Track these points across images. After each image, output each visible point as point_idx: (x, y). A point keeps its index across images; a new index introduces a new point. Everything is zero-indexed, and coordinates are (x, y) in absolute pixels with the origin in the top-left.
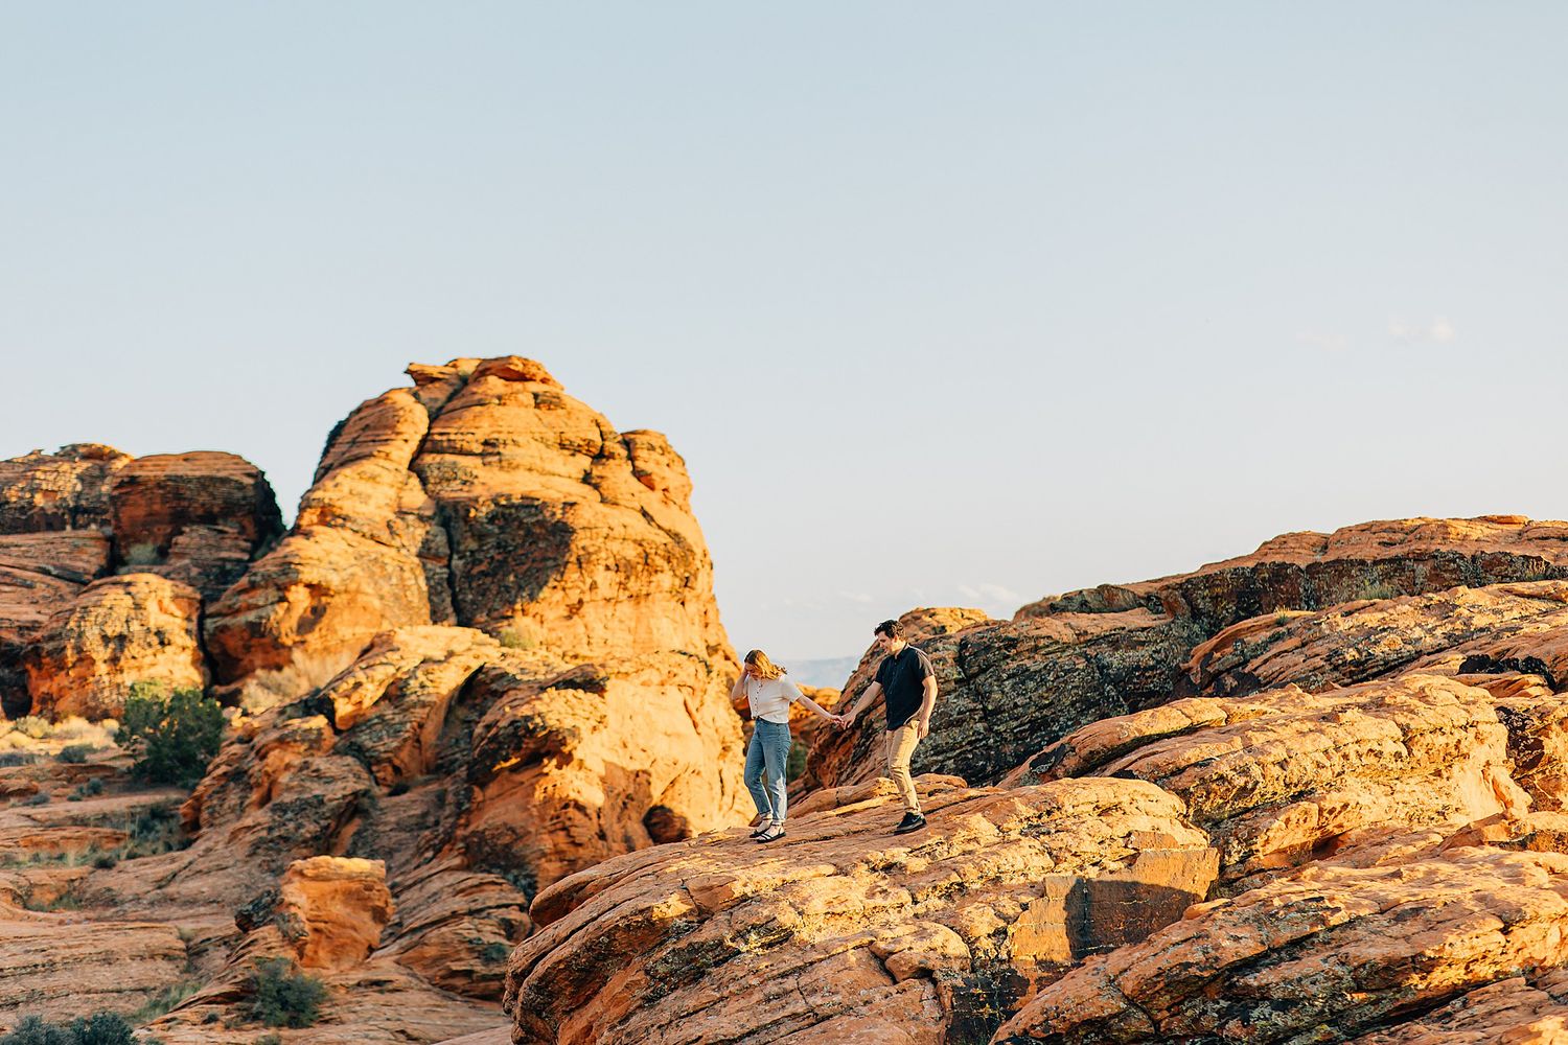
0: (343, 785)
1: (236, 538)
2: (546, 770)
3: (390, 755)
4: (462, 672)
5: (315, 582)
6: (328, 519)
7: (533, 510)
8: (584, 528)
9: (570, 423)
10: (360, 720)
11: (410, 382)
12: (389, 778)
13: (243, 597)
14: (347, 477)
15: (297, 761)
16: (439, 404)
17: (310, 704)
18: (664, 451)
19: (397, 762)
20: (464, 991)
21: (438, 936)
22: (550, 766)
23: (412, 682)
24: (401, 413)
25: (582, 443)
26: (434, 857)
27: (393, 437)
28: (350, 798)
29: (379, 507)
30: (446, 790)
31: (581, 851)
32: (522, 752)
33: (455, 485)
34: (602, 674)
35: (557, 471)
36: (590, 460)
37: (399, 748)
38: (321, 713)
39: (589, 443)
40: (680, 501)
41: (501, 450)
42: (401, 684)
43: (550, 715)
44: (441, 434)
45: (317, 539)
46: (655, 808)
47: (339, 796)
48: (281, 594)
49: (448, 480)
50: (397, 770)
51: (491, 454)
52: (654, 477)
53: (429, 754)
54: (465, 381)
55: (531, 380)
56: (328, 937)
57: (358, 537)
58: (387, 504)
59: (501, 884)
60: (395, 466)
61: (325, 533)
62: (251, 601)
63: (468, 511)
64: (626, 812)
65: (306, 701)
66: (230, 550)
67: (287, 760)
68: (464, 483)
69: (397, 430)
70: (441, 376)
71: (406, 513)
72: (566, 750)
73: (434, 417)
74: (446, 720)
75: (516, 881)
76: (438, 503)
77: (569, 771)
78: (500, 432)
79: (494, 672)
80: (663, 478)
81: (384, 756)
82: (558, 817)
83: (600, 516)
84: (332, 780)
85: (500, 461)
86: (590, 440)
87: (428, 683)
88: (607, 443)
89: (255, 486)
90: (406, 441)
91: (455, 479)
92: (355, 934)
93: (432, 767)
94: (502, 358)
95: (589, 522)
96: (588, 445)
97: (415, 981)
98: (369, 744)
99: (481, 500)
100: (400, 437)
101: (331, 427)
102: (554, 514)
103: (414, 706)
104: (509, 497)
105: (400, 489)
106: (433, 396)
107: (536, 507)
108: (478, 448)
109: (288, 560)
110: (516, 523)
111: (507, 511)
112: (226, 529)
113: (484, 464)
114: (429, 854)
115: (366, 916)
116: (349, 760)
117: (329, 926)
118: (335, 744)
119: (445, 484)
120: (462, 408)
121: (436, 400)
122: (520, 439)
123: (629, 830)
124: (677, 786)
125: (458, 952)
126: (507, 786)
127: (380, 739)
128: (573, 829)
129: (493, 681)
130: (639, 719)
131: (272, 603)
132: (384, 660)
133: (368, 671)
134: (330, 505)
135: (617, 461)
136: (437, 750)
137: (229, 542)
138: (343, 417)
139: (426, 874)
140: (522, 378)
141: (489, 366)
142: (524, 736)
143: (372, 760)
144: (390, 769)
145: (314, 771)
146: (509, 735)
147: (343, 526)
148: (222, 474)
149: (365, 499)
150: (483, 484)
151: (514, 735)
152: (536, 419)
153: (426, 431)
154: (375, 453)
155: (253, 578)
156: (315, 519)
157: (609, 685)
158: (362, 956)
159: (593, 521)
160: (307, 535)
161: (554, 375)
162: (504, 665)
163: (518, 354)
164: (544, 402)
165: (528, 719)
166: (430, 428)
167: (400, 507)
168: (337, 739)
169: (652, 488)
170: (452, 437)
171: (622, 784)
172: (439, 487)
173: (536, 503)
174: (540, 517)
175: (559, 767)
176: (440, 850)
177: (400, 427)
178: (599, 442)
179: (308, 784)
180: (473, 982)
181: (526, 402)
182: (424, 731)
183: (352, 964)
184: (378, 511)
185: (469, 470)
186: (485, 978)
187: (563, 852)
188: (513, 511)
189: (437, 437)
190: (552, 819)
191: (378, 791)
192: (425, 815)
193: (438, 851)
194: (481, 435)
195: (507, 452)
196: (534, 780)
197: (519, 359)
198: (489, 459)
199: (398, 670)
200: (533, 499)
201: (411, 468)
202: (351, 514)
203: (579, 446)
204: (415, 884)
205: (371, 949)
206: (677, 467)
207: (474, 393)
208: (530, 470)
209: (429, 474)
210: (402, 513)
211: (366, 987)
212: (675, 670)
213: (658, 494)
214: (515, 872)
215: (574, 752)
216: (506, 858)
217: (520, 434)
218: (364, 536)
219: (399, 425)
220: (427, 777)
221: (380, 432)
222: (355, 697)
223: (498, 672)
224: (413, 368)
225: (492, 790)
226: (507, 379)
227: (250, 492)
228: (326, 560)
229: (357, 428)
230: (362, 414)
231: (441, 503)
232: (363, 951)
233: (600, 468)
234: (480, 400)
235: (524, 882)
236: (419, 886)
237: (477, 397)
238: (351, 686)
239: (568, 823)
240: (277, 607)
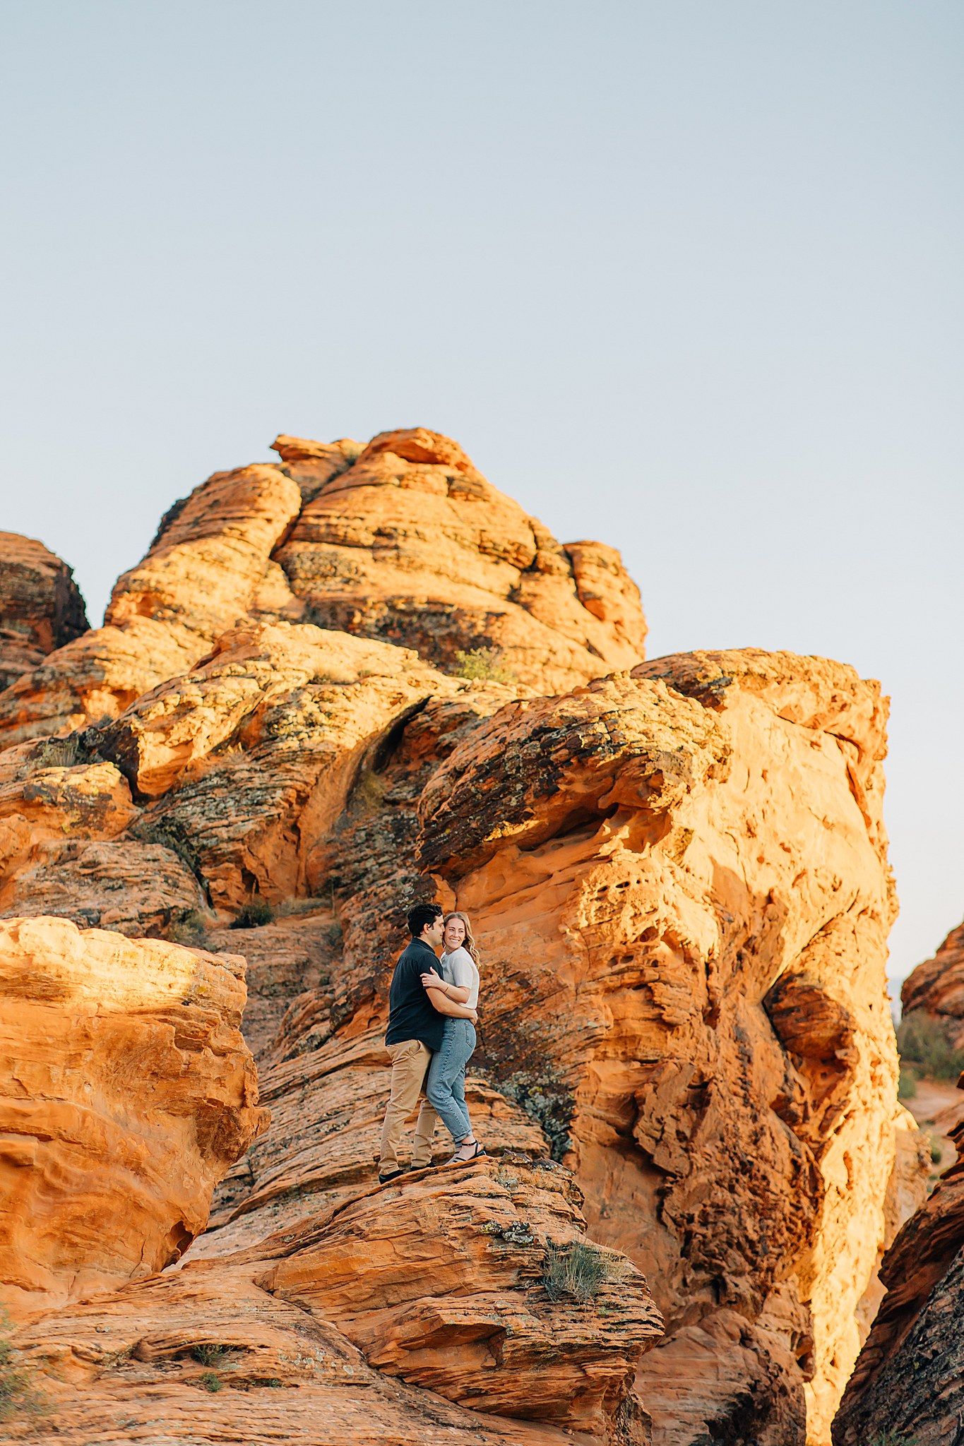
0: (145, 893)
1: (26, 647)
2: (605, 850)
3: (239, 846)
4: (386, 705)
5: (127, 687)
6: (153, 610)
7: (444, 619)
8: (515, 647)
9: (494, 519)
10: (183, 776)
11: (275, 457)
12: (234, 894)
13: (21, 703)
14: (184, 558)
15: (54, 843)
16: (316, 485)
17: (90, 743)
18: (619, 571)
19: (251, 864)
20: (470, 1394)
21: (397, 1211)
22: (614, 838)
23: (291, 712)
24: (265, 485)
25: (509, 548)
26: (332, 1034)
27: (252, 513)
28: (155, 920)
29: (227, 602)
30: (347, 922)
31: (672, 1042)
32: (557, 802)
33: (334, 583)
34: (714, 672)
35: (474, 580)
36: (517, 573)
37: (257, 836)
38: (111, 758)
39: (519, 548)
40: (635, 641)
41: (400, 542)
42: (268, 716)
43: (627, 719)
44: (318, 517)
45: (136, 631)
46: (789, 977)
47: (133, 913)
48: (77, 701)
49: (324, 576)
50: (249, 879)
51: (386, 547)
52: (604, 602)
53: (312, 858)
54: (351, 462)
55: (443, 463)
56: (48, 1188)
57: (193, 637)
58: (237, 599)
59: (491, 1102)
60: (253, 550)
61: (147, 625)
62: (32, 708)
63: (351, 615)
64: (740, 976)
65: (83, 738)
66: (15, 660)
67: (34, 840)
68: (347, 582)
69: (257, 506)
70: (320, 454)
71: (263, 612)
72: (657, 803)
73: (308, 498)
74: (350, 798)
75: (523, 1098)
76: (308, 605)
77: (656, 857)
78: (399, 520)
79: (449, 712)
80: (617, 605)
81: (231, 847)
82: (628, 958)
83: (538, 634)
84: (120, 884)
85: (398, 558)
86: (520, 546)
87: (322, 718)
88: (543, 553)
89: (57, 580)
90: (269, 521)
91: (334, 575)
92: (135, 1183)
93: (318, 884)
94: (406, 431)
95: (523, 639)
96: (517, 551)
97: (319, 1353)
98: (199, 823)
99: (370, 602)
100: (261, 515)
101: (167, 507)
102: (473, 626)
103: (293, 757)
104: (409, 600)
105: (258, 582)
106: (308, 474)
107: (448, 616)
108: (369, 540)
109: (90, 653)
110: (419, 636)
111: (407, 619)
112: (13, 633)
113: (375, 560)
114: (322, 1029)
115: (179, 1131)
116: (158, 851)
117: (53, 1151)
118: (134, 821)
119: (319, 582)
120: (348, 487)
121: (312, 479)
122: (428, 532)
123: (741, 1015)
124: (834, 937)
125: (456, 1265)
126: (511, 882)
127: (223, 814)
128: (659, 988)
129: (444, 728)
130: (777, 779)
131: (63, 714)
132: (240, 669)
133: (210, 687)
134: (157, 590)
135: (555, 578)
136: (331, 851)
137: (14, 650)
138: (185, 494)
139: (316, 1069)
140: (431, 459)
141: (386, 440)
142: (567, 763)
143: (204, 855)
144: (237, 876)
145: (84, 866)
146: (527, 762)
147: (172, 620)
148: (14, 559)
149: (207, 587)
150: (373, 584)
151: (542, 760)
152: (449, 511)
153: (296, 512)
154: (226, 530)
155: (38, 676)
156: (134, 607)
157: (731, 695)
158: (152, 1255)
159: (528, 639)
160: (121, 626)
161: (473, 460)
162: (468, 699)
163: (428, 427)
164: (460, 489)
165: (573, 724)
166: (301, 510)
167: (255, 605)
168: (137, 811)
169: (600, 617)
170: (333, 521)
171: (743, 911)
172: (311, 585)
173: (448, 610)
174: (453, 629)
175: (636, 845)
176: (347, 1019)
177: (262, 503)
178: (532, 550)
179: (72, 888)
180: (500, 1365)
181: (436, 487)
182: (309, 811)
183: (120, 1279)
184: (224, 607)
185: (354, 565)
186: (536, 1356)
187: (634, 1039)
188: (415, 619)
189: (312, 521)
190: (614, 961)
191: (207, 915)
192: (302, 967)
193: (341, 1021)
194: (374, 522)
195: (409, 546)
196: (579, 870)
197: (428, 433)
198: (383, 553)
199: (265, 688)
200: (443, 604)
201: (273, 556)
202: (186, 605)
203: (505, 551)
204: (287, 1089)
205: (183, 1236)
206: (631, 596)
207: (365, 471)
208: (438, 573)
209: (298, 565)
210: (257, 612)
211: (159, 1362)
212: (846, 696)
213: (609, 627)
214: (523, 1077)
215: (674, 812)
216: (502, 1043)
217: (427, 524)
218: (202, 636)
219: (260, 500)
220: (307, 901)
221: (231, 508)
222: (179, 733)
223: (457, 710)
224: (283, 441)
225: (478, 886)
226: (410, 460)
227: (50, 588)
228: (146, 658)
229: (202, 505)
230: (209, 489)
231: (313, 604)
232: (159, 1238)
233: (532, 584)
234: (373, 479)
235: (541, 1101)
236: (298, 1094)
237: (369, 475)
238: (171, 709)
239: (650, 973)
240: (69, 719)
